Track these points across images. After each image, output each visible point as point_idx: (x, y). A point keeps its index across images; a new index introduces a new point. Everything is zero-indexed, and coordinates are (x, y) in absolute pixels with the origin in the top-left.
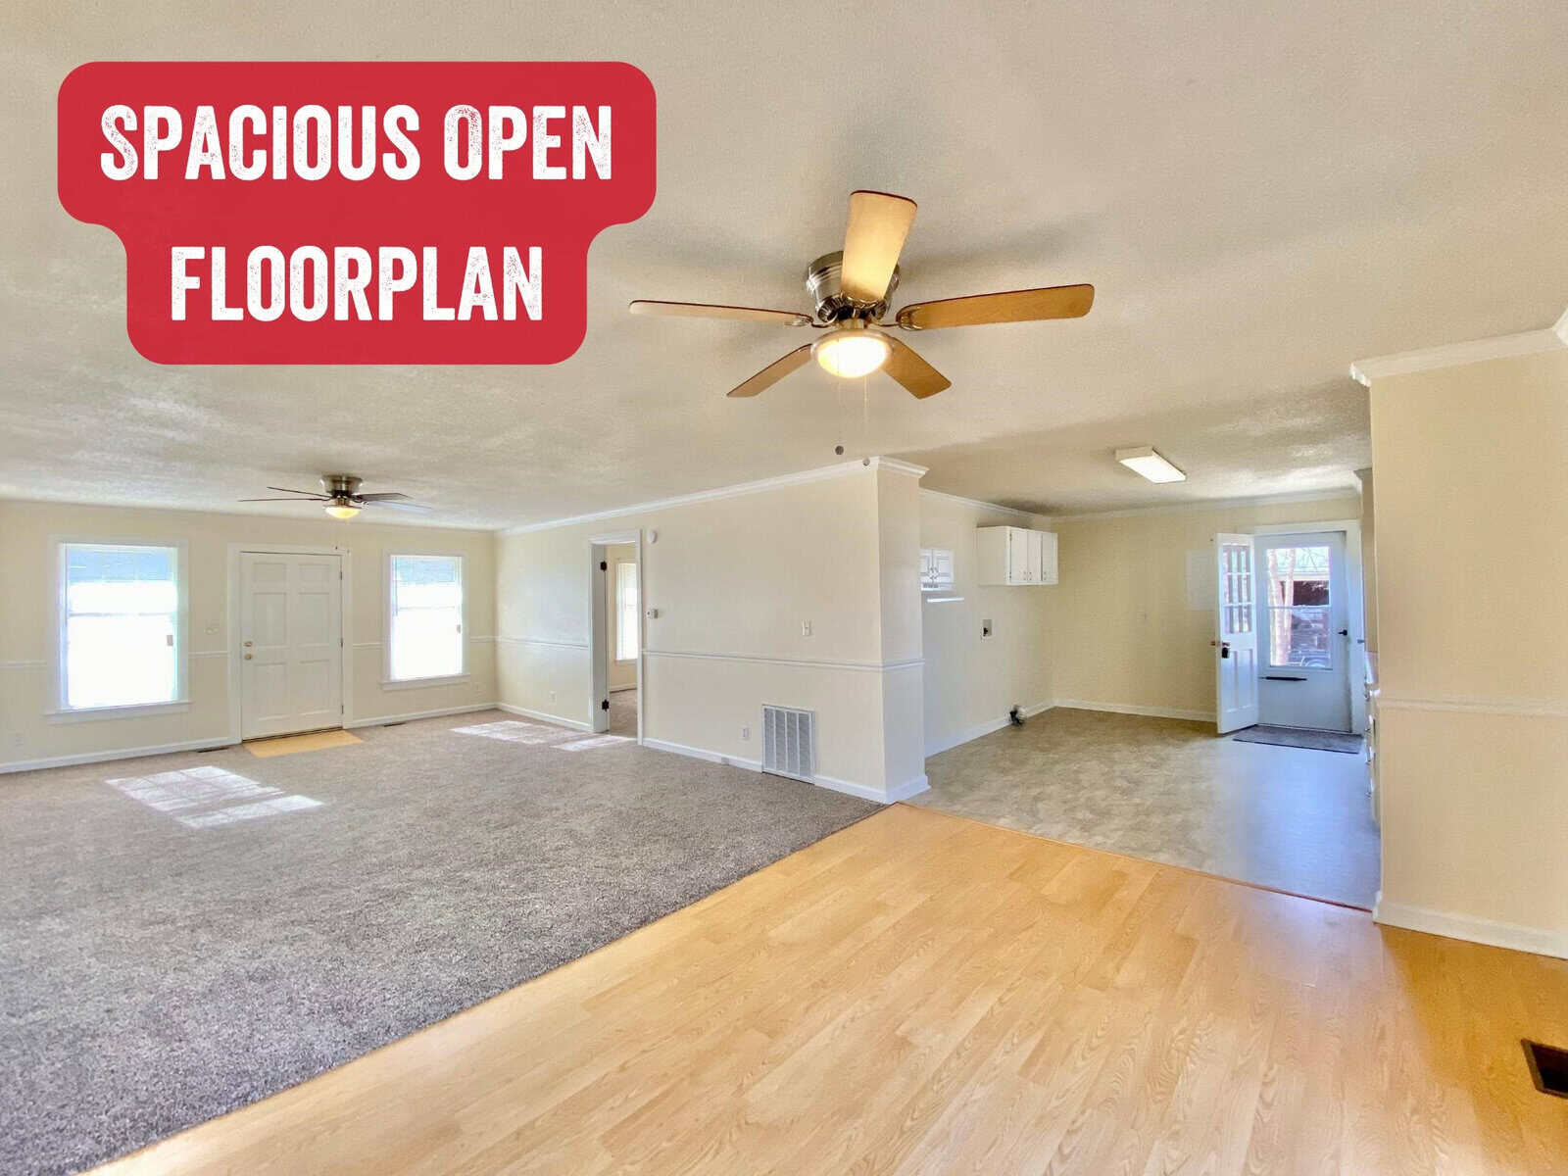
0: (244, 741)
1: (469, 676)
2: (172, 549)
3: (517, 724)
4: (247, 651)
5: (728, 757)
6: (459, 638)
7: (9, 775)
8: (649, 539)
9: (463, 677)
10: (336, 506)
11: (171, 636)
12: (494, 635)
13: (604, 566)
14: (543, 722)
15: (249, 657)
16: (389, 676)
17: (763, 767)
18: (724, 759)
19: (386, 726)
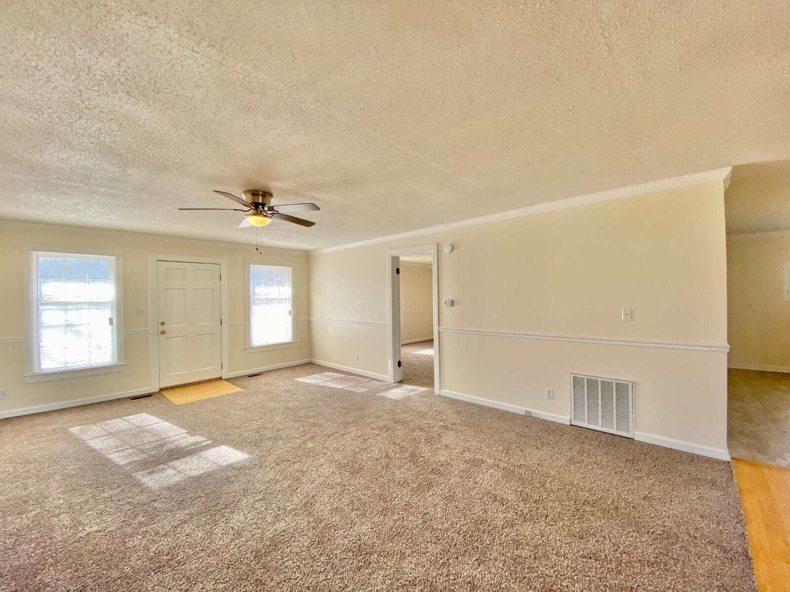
0: (161, 390)
1: (295, 342)
2: (111, 257)
3: (336, 375)
4: (162, 328)
5: (528, 410)
6: (289, 318)
7: (7, 419)
8: (446, 250)
9: (292, 343)
10: (254, 214)
11: (112, 318)
12: (309, 316)
13: (398, 271)
14: (356, 375)
15: (163, 333)
16: (250, 343)
17: (571, 420)
18: (526, 411)
19: (250, 377)
